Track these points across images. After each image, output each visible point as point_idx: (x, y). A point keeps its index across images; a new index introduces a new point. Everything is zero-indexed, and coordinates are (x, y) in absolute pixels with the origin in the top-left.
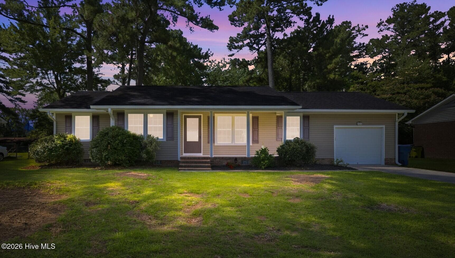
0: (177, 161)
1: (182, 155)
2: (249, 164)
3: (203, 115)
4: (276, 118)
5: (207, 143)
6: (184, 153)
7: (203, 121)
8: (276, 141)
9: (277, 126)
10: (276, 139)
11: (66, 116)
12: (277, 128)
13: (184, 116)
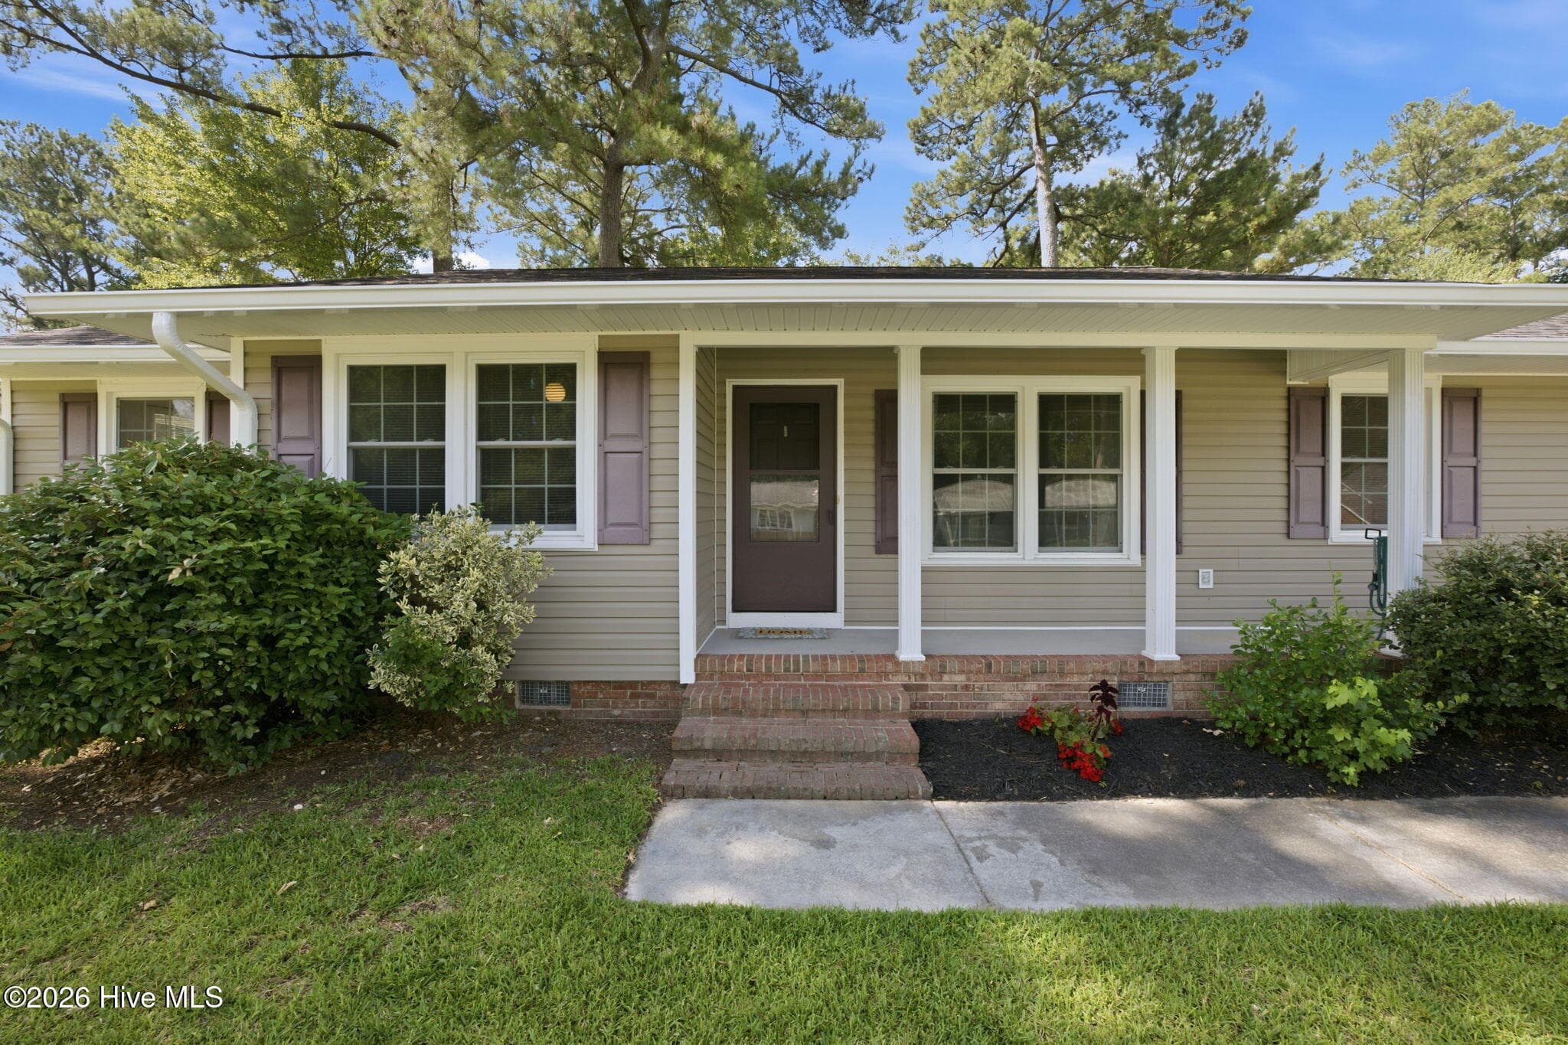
0: (675, 684)
1: (724, 622)
2: (1170, 708)
3: (846, 383)
4: (1282, 404)
5: (873, 549)
6: (735, 610)
7: (846, 421)
8: (1282, 539)
9: (1288, 448)
10: (1281, 527)
11: (63, 396)
12: (1288, 460)
13: (736, 388)
